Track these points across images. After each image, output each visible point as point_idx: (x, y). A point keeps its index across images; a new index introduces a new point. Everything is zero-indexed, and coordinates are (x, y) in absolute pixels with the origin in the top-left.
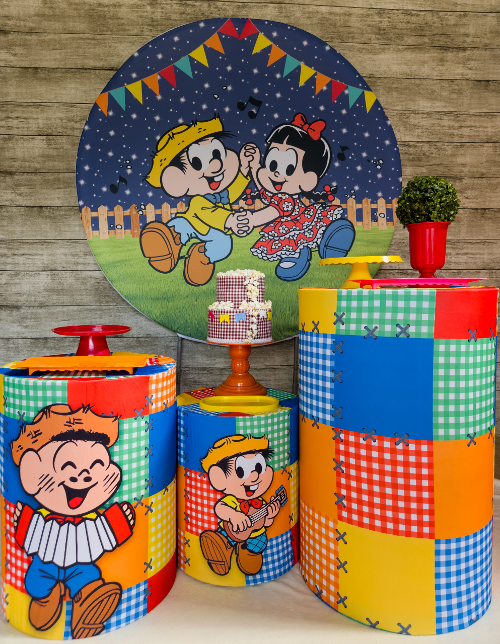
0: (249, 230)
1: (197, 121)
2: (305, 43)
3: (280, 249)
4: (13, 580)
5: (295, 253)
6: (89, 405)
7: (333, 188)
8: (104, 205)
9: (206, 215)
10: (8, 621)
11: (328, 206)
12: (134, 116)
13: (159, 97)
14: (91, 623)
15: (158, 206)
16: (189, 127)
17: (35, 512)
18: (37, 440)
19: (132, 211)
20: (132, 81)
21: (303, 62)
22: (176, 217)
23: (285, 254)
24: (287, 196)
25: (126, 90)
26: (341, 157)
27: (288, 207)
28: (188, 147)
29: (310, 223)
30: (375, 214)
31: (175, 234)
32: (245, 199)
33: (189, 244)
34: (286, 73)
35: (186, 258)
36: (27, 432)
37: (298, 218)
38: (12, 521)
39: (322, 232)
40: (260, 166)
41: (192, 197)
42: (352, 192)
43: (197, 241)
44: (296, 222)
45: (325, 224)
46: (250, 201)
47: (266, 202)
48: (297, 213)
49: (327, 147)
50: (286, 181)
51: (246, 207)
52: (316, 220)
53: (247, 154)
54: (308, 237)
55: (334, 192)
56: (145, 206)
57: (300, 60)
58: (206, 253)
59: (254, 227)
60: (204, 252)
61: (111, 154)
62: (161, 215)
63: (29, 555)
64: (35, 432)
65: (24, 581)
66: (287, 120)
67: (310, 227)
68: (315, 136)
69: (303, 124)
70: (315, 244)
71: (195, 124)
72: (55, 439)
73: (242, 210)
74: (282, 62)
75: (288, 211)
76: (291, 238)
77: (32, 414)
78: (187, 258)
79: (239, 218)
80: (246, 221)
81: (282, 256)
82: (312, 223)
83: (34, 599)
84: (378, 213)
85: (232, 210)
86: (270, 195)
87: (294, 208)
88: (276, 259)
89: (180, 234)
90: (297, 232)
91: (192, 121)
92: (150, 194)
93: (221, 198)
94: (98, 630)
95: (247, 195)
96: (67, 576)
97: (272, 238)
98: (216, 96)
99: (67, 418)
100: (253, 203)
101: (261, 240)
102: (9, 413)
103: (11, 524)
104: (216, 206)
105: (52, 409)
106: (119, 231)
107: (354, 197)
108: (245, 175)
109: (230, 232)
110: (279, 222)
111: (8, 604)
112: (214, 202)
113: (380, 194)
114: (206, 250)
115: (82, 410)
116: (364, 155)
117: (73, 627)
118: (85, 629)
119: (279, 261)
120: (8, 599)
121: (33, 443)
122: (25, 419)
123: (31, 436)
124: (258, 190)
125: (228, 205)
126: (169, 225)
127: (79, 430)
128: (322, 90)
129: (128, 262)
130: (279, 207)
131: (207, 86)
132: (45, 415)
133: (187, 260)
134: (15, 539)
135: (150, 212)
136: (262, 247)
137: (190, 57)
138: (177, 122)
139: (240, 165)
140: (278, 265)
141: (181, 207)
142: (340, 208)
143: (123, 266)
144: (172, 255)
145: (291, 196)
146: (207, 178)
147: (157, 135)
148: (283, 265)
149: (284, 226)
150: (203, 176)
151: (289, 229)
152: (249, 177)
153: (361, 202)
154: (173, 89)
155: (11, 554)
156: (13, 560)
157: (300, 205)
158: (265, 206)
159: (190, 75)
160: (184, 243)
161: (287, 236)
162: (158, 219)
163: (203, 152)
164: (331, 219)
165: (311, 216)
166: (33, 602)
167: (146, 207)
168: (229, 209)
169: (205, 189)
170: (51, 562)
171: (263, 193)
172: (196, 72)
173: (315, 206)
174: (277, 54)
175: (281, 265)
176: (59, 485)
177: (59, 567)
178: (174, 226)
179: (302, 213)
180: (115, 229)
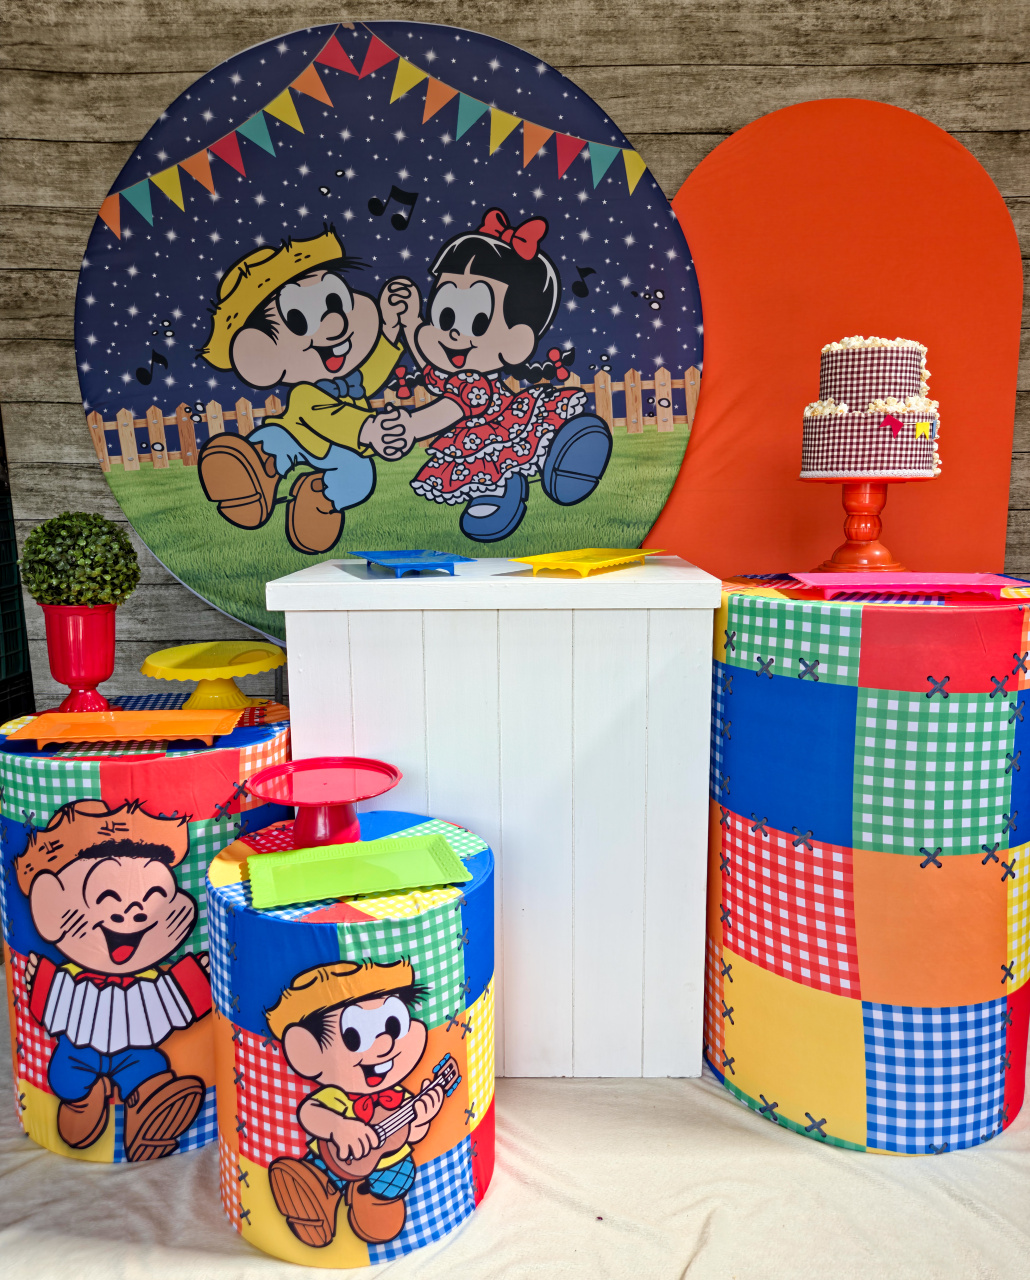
0: (405, 445)
1: (290, 240)
2: (495, 65)
3: (468, 479)
4: (31, 1073)
5: (497, 486)
6: (137, 800)
7: (565, 354)
8: (128, 408)
9: (322, 421)
10: (27, 1134)
11: (557, 391)
12: (171, 236)
13: (215, 197)
14: (156, 1137)
15: (228, 405)
16: (277, 251)
17: (59, 970)
18: (54, 858)
19: (180, 417)
20: (160, 167)
21: (493, 105)
22: (264, 425)
23: (478, 489)
24: (476, 376)
25: (152, 185)
26: (580, 291)
27: (477, 397)
28: (277, 291)
29: (522, 427)
30: (651, 401)
31: (264, 457)
32: (395, 388)
33: (293, 475)
34: (461, 132)
35: (289, 502)
36: (40, 844)
37: (500, 419)
38: (23, 982)
39: (547, 443)
40: (420, 321)
41: (293, 386)
42: (604, 358)
43: (308, 469)
44: (495, 426)
45: (552, 428)
46: (404, 391)
47: (436, 391)
48: (497, 409)
49: (551, 273)
50: (473, 347)
51: (398, 403)
52: (534, 419)
53: (395, 299)
54: (519, 454)
55: (569, 362)
56: (203, 405)
57: (487, 101)
58: (327, 492)
59: (416, 440)
60: (323, 491)
61: (133, 311)
62: (236, 421)
63: (52, 1035)
64: (52, 844)
65: (47, 1074)
66: (469, 224)
67: (524, 435)
68: (526, 252)
69: (501, 229)
70: (534, 468)
71: (287, 245)
72: (84, 854)
73: (389, 408)
74: (451, 110)
75: (479, 405)
76: (488, 458)
77: (45, 816)
78: (291, 501)
79: (386, 425)
80: (399, 430)
81: (471, 493)
82: (526, 426)
83: (64, 1102)
84: (657, 399)
85: (370, 409)
86: (443, 376)
87: (490, 399)
88: (460, 500)
89: (275, 456)
90: (499, 447)
91: (283, 241)
92: (212, 383)
93: (348, 387)
94: (169, 1149)
95: (398, 379)
96: (114, 1066)
97: (450, 459)
98: (324, 190)
99: (102, 822)
100: (412, 394)
101: (431, 464)
102: (9, 812)
103: (22, 988)
104: (340, 403)
105: (78, 807)
106: (159, 454)
107: (607, 368)
108: (393, 340)
109: (370, 452)
110: (463, 429)
111: (24, 1108)
112: (336, 394)
113: (659, 361)
114: (325, 487)
115: (126, 808)
116: (626, 282)
117: (128, 1144)
118: (147, 1146)
119: (466, 503)
120: (24, 1102)
121: (49, 860)
122: (34, 822)
123: (45, 850)
124: (419, 368)
125: (363, 400)
126: (252, 439)
127: (123, 841)
128: (536, 157)
129: (179, 512)
130: (460, 399)
131: (304, 170)
132: (65, 818)
133: (292, 505)
134: (30, 1011)
135: (215, 417)
136: (433, 479)
137: (265, 113)
138: (254, 243)
139: (382, 322)
140: (466, 511)
141: (273, 405)
142: (582, 394)
143: (171, 519)
144: (262, 495)
145: (484, 375)
146: (319, 350)
147: (217, 269)
148: (475, 511)
149: (473, 436)
150: (311, 346)
151: (483, 441)
152: (400, 345)
153: (621, 379)
154: (240, 179)
155: (25, 1033)
156: (29, 1043)
157: (502, 392)
158: (434, 398)
159: (271, 150)
160: (283, 473)
161: (480, 455)
162: (231, 429)
163: (308, 299)
164: (563, 415)
165: (525, 412)
166: (63, 1106)
167: (207, 407)
168: (366, 407)
169: (317, 370)
170: (88, 1046)
171: (429, 374)
172: (281, 144)
173: (531, 391)
174: (440, 94)
175: (471, 511)
176: (94, 928)
177: (101, 1054)
178: (261, 442)
179: (507, 409)
180: (150, 452)
